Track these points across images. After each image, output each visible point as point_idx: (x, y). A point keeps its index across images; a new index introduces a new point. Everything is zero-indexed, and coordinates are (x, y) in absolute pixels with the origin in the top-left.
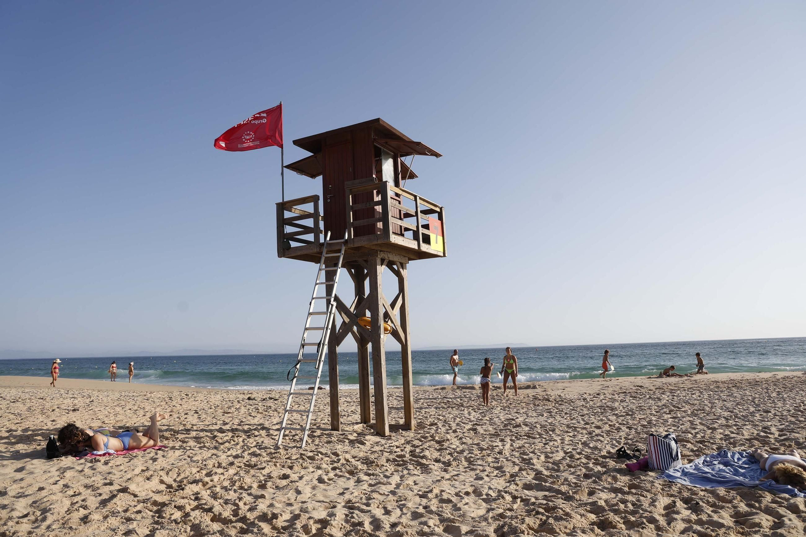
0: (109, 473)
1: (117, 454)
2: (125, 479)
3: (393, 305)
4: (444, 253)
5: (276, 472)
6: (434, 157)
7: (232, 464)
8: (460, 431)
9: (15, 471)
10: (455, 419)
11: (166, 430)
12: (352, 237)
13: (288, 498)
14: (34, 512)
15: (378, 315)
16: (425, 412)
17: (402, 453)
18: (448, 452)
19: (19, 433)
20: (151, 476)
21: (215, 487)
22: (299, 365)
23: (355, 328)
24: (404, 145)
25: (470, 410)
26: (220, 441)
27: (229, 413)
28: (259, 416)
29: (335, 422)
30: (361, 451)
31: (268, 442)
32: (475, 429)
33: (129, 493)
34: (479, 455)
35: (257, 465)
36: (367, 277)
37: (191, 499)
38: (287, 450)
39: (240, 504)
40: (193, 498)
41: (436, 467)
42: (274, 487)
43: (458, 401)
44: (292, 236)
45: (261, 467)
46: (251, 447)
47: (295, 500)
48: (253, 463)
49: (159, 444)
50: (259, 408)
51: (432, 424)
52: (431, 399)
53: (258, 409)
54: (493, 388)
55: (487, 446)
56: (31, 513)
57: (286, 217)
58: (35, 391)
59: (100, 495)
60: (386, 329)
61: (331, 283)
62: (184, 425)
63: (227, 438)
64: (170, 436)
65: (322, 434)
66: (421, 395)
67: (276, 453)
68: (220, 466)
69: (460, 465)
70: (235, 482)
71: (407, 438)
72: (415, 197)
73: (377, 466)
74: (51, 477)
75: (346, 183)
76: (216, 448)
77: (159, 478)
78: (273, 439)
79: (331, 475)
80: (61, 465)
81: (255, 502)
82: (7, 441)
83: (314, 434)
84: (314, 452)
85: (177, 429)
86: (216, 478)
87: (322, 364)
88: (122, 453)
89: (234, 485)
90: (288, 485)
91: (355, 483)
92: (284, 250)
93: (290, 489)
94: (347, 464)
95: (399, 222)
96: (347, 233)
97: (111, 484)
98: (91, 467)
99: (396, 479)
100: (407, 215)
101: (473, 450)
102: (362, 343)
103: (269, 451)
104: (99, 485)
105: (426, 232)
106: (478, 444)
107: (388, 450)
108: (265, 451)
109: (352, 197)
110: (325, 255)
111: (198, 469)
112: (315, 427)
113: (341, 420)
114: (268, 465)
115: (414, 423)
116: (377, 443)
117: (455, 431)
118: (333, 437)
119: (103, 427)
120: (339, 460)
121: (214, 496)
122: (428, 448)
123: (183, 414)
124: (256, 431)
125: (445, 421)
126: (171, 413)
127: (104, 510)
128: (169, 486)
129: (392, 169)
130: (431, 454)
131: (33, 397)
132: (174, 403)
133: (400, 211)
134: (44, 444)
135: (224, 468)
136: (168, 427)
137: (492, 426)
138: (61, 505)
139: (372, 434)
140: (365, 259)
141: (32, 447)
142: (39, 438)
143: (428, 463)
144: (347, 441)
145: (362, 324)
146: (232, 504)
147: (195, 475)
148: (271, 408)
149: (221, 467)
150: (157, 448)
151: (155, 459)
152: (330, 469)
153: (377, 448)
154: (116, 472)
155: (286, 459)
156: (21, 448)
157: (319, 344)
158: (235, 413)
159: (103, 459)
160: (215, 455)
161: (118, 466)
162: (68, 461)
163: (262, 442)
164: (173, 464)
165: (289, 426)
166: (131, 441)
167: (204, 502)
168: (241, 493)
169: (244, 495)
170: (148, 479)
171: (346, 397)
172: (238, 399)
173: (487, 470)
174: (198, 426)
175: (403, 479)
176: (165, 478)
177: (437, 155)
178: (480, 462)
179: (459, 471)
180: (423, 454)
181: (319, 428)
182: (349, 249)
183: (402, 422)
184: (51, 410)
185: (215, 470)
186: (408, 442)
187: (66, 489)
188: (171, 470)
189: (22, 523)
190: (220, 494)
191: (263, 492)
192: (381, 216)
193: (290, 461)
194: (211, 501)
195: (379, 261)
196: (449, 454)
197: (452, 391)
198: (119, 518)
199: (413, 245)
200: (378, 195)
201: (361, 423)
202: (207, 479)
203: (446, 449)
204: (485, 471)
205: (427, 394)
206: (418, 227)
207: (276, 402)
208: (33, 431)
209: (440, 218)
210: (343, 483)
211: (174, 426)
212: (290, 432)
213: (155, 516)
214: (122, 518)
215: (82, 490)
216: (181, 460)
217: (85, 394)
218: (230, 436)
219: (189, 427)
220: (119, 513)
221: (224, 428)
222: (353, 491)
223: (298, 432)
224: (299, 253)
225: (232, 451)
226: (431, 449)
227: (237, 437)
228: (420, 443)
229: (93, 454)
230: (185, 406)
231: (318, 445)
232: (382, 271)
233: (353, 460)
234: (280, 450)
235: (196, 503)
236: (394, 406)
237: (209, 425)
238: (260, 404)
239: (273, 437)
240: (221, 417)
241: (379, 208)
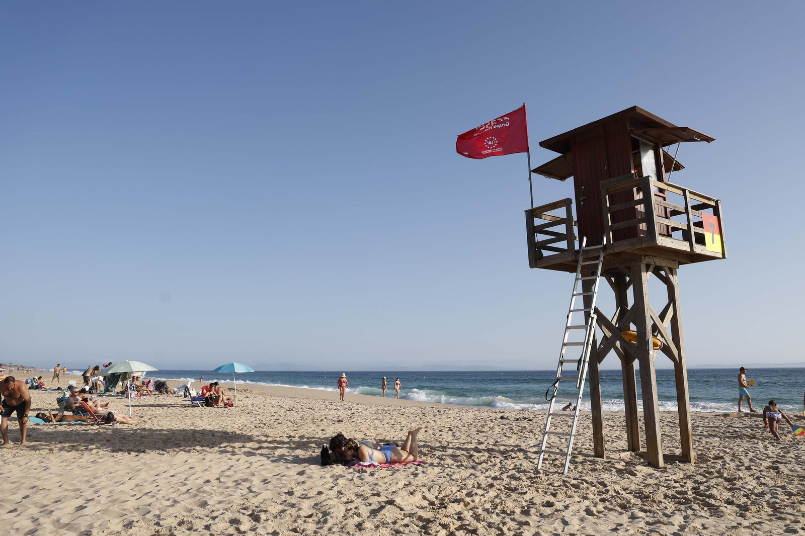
0: (376, 484)
1: (381, 467)
2: (390, 491)
3: (662, 316)
4: (723, 254)
5: (539, 499)
6: (705, 143)
7: (491, 486)
8: (756, 468)
9: (298, 474)
10: (746, 453)
11: (424, 446)
12: (612, 242)
13: (554, 528)
14: (317, 514)
15: (645, 328)
16: (706, 442)
17: (683, 489)
18: (742, 493)
19: (297, 439)
20: (414, 491)
21: (477, 508)
22: (558, 383)
23: (618, 343)
24: (667, 132)
25: (766, 443)
26: (477, 461)
27: (483, 432)
28: (514, 436)
29: (599, 448)
30: (633, 483)
31: (526, 465)
32: (776, 468)
33: (395, 505)
34: (786, 500)
35: (518, 489)
36: (630, 285)
37: (454, 519)
38: (548, 475)
39: (503, 528)
40: (456, 518)
41: (729, 510)
42: (538, 514)
43: (748, 432)
44: (544, 245)
45: (522, 491)
46: (510, 470)
47: (563, 531)
48: (513, 487)
49: (418, 459)
50: (513, 428)
51: (717, 458)
52: (711, 427)
53: (513, 430)
54: (795, 418)
55: (796, 490)
56: (314, 514)
57: (536, 224)
58: (305, 402)
59: (370, 504)
60: (655, 345)
61: (590, 294)
62: (440, 442)
63: (483, 458)
64: (427, 452)
65: (585, 461)
66: (698, 422)
67: (537, 477)
68: (479, 487)
69: (762, 511)
70: (497, 505)
71: (686, 471)
72: (684, 191)
73: (655, 502)
74: (327, 483)
75: (601, 182)
76: (473, 468)
77: (421, 493)
78: (531, 462)
79: (601, 507)
80: (333, 473)
81: (520, 529)
82: (288, 446)
83: (576, 459)
84: (578, 479)
85: (433, 445)
86: (477, 499)
87: (583, 382)
88: (385, 466)
89: (496, 508)
90: (554, 513)
91: (629, 518)
92: (536, 260)
93: (555, 518)
94: (618, 497)
95: (666, 222)
96: (605, 238)
97: (378, 495)
98: (359, 477)
99: (678, 519)
100: (675, 213)
101: (777, 494)
102: (627, 360)
103: (528, 475)
104: (368, 495)
105: (699, 230)
106: (783, 487)
107: (665, 485)
108: (525, 475)
109: (608, 197)
110: (581, 263)
111: (459, 488)
112: (576, 452)
113: (606, 446)
114: (529, 490)
115: (693, 454)
116: (650, 475)
117: (748, 468)
118: (598, 464)
119: (365, 439)
120: (608, 491)
121: (477, 518)
122: (715, 486)
123: (437, 431)
124: (513, 453)
125: (734, 454)
126: (426, 429)
127: (375, 520)
128: (432, 503)
129: (653, 161)
130: (721, 494)
131: (303, 407)
132: (428, 419)
133: (665, 208)
134: (318, 452)
135: (484, 489)
136: (424, 443)
137: (800, 466)
138: (338, 511)
139: (643, 464)
140: (626, 265)
141: (308, 453)
142: (313, 445)
143: (717, 504)
144: (614, 470)
145: (627, 338)
146: (496, 528)
147: (456, 494)
148: (526, 429)
149: (481, 488)
150: (416, 463)
151: (416, 474)
152: (598, 500)
153: (650, 481)
154: (382, 484)
155: (547, 484)
156: (299, 452)
157: (580, 361)
158: (489, 433)
159: (369, 470)
160: (474, 475)
161: (382, 478)
162: (339, 469)
163: (521, 465)
164: (433, 481)
165: (547, 449)
166: (393, 455)
167: (467, 523)
168: (504, 518)
169: (507, 520)
170: (412, 494)
171: (608, 420)
172: (491, 418)
173: (801, 521)
174: (454, 444)
175: (688, 520)
176: (427, 495)
177: (708, 140)
178: (789, 510)
179: (761, 518)
180: (709, 492)
181: (580, 453)
182: (608, 255)
183: (678, 452)
184: (320, 420)
185: (475, 491)
186: (689, 477)
187: (340, 496)
188: (432, 487)
189: (308, 522)
190: (482, 516)
191: (527, 519)
192: (643, 216)
193: (552, 488)
194: (474, 523)
195: (643, 267)
196: (744, 496)
197: (738, 418)
198: (389, 529)
199: (684, 246)
200: (638, 193)
201: (628, 451)
202: (468, 499)
203: (739, 489)
204: (799, 522)
205: (706, 421)
206: (689, 225)
207: (531, 422)
208: (308, 438)
209: (716, 212)
210: (614, 518)
211: (430, 442)
212: (549, 456)
213: (422, 531)
214: (391, 529)
215: (354, 498)
216: (440, 477)
217: (346, 407)
218: (487, 456)
219: (445, 444)
220: (389, 524)
221: (480, 447)
222: (628, 528)
223: (558, 456)
224: (553, 262)
225: (490, 472)
226: (719, 487)
227: (494, 457)
228: (705, 480)
229: (360, 465)
230: (438, 423)
231: (581, 472)
232: (648, 278)
233: (623, 492)
234: (541, 475)
235: (459, 523)
236: (666, 433)
237: (464, 443)
238: (514, 424)
239: (531, 460)
240: (476, 436)
241: (641, 208)
